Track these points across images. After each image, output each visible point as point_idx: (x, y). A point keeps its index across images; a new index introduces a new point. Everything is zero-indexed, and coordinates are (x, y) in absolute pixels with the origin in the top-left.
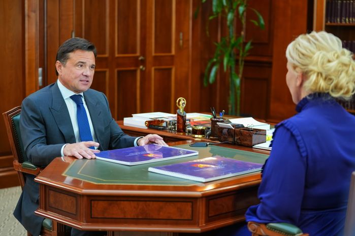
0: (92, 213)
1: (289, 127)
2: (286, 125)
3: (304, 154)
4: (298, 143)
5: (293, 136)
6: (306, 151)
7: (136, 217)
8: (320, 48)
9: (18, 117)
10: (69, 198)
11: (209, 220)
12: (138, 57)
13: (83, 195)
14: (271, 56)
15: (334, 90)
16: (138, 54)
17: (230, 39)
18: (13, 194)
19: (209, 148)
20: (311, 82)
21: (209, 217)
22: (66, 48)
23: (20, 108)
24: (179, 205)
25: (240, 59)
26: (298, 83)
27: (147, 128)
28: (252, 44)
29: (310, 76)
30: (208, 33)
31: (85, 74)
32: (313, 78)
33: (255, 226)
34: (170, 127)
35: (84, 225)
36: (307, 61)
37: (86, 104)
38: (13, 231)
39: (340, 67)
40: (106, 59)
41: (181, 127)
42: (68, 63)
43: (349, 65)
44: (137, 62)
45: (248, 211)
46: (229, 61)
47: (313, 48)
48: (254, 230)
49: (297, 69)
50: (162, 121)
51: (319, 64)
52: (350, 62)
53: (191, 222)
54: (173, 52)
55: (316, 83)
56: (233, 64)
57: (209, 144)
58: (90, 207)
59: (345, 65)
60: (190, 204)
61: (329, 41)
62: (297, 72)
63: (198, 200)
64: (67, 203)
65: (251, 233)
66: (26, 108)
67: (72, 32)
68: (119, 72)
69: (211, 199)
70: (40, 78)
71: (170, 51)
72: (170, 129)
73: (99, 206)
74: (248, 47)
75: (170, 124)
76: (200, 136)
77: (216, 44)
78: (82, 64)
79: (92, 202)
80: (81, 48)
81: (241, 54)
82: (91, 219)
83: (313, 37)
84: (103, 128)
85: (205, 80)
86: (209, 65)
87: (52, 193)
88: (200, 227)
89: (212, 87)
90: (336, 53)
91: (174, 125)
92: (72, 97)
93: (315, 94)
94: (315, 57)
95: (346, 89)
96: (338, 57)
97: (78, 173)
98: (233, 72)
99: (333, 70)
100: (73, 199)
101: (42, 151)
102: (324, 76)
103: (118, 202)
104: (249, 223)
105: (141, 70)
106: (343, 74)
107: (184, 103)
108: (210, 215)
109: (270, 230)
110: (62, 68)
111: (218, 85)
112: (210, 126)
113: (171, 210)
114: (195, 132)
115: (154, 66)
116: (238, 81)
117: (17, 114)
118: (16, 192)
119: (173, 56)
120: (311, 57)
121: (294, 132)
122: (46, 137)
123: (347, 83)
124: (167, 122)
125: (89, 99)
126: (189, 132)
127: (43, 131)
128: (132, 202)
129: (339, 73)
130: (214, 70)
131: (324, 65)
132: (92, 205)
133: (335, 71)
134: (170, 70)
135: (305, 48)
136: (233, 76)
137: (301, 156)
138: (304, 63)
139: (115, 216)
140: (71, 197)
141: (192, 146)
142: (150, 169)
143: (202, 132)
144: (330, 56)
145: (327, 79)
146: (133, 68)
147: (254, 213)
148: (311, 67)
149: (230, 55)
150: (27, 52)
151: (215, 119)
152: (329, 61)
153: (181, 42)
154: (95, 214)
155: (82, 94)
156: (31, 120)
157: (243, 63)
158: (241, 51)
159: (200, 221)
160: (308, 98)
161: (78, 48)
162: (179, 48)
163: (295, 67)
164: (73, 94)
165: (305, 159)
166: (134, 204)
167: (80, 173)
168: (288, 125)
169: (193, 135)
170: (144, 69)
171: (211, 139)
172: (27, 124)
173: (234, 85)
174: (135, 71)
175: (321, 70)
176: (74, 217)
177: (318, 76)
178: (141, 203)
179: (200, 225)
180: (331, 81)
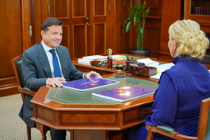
0: (62, 120)
1: (169, 74)
2: (167, 73)
3: (177, 89)
4: (174, 83)
5: (171, 79)
6: (178, 87)
7: (85, 122)
8: (187, 30)
9: (20, 62)
10: (49, 112)
11: (125, 123)
12: (85, 18)
13: (57, 111)
14: (161, 16)
15: (193, 54)
16: (85, 16)
17: (137, 7)
18: (17, 98)
19: (125, 78)
20: (181, 48)
21: (125, 121)
22: (47, 24)
23: (21, 56)
24: (109, 115)
25: (143, 17)
26: (174, 48)
27: (91, 65)
28: (150, 9)
29: (180, 45)
30: (125, 3)
31: (57, 38)
32: (182, 46)
33: (150, 127)
34: (103, 65)
35: (57, 127)
36: (178, 37)
37: (58, 54)
39: (197, 41)
40: (67, 19)
41: (110, 65)
42: (48, 32)
43: (203, 40)
44: (85, 21)
45: (146, 118)
46: (137, 20)
47: (183, 30)
48: (149, 129)
49: (174, 41)
50: (99, 62)
51: (186, 39)
52: (203, 38)
53: (115, 124)
54: (105, 15)
55: (183, 49)
56: (139, 21)
57: (125, 76)
58: (61, 117)
59: (200, 40)
60: (115, 115)
61: (192, 26)
62: (173, 42)
63: (119, 113)
66: (25, 57)
67: (48, 5)
68: (75, 27)
69: (126, 112)
70: (31, 32)
71: (103, 14)
72: (104, 66)
73: (65, 117)
74: (147, 11)
75: (103, 63)
76: (120, 71)
77: (129, 10)
78: (56, 33)
79: (62, 114)
80: (55, 24)
81: (144, 14)
82: (62, 124)
83: (183, 22)
84: (66, 67)
85: (123, 30)
86: (126, 22)
87: (40, 108)
89: (127, 34)
90: (196, 33)
91: (106, 64)
92: (50, 51)
93: (182, 55)
94: (184, 35)
95: (200, 53)
96: (196, 36)
97: (54, 97)
98: (139, 25)
99: (193, 42)
100: (52, 113)
101: (35, 82)
102: (188, 46)
103: (76, 114)
104: (147, 125)
105: (87, 25)
106: (198, 46)
107: (111, 52)
108: (125, 120)
109: (158, 129)
110: (45, 35)
111: (131, 33)
112: (125, 64)
113: (104, 118)
114: (118, 68)
115: (94, 22)
116: (142, 31)
117: (19, 60)
118: (19, 97)
119: (105, 17)
120: (181, 35)
121: (172, 77)
122: (36, 73)
123: (201, 50)
124: (102, 62)
125: (59, 51)
126: (114, 68)
127: (35, 70)
128: (83, 114)
130: (128, 24)
131: (188, 40)
132: (62, 116)
133: (194, 43)
134: (104, 24)
135: (179, 29)
136: (139, 28)
137: (175, 90)
138: (177, 38)
139: (74, 122)
141: (116, 77)
142: (93, 94)
143: (121, 68)
144: (192, 34)
146: (82, 24)
147: (149, 119)
148: (181, 41)
149: (138, 16)
150: (23, 19)
151: (129, 62)
152: (191, 38)
153: (110, 8)
154: (63, 121)
155: (55, 49)
156: (28, 64)
157: (145, 20)
159: (120, 124)
160: (179, 57)
161: (53, 24)
162: (108, 12)
163: (173, 39)
164: (50, 49)
165: (178, 92)
166: (84, 115)
168: (168, 73)
169: (116, 70)
170: (89, 24)
171: (126, 73)
172: (25, 66)
173: (140, 33)
174: (84, 26)
175: (186, 43)
176: (52, 122)
177: (184, 45)
178: (88, 115)
179: (120, 126)
180: (192, 49)
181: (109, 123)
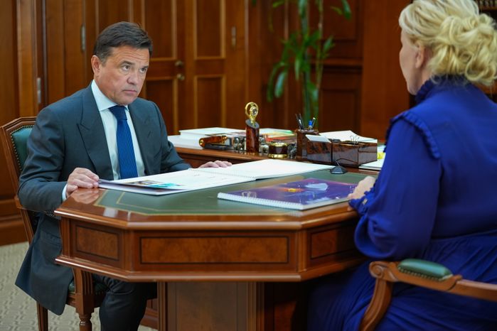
0: (143, 256)
2: (407, 118)
7: (205, 261)
8: (450, 12)
9: (21, 133)
10: (107, 236)
11: (312, 263)
12: (175, 61)
13: (129, 231)
14: (361, 58)
15: (471, 71)
16: (174, 57)
17: (302, 35)
20: (440, 57)
21: (312, 259)
23: (23, 120)
24: (268, 241)
25: (317, 63)
26: (418, 63)
27: (201, 148)
28: (334, 41)
29: (437, 52)
32: (442, 53)
33: (381, 268)
34: (235, 145)
35: (129, 274)
36: (432, 30)
38: (10, 303)
39: (480, 38)
41: (253, 144)
42: (109, 62)
46: (302, 66)
47: (441, 13)
48: (379, 275)
49: (418, 42)
50: (224, 138)
51: (451, 34)
52: (492, 32)
53: (287, 266)
54: (223, 55)
55: (446, 61)
56: (307, 69)
58: (139, 249)
59: (486, 36)
60: (284, 240)
62: (418, 46)
63: (297, 234)
64: (104, 244)
65: (375, 279)
67: (82, 26)
68: (148, 83)
69: (314, 233)
70: (39, 92)
71: (218, 53)
72: (237, 149)
73: (152, 246)
74: (328, 45)
75: (235, 141)
76: (281, 156)
77: (282, 41)
79: (143, 240)
81: (318, 55)
82: (142, 266)
85: (269, 93)
86: (274, 72)
87: (81, 230)
88: (300, 273)
89: (278, 102)
90: (474, 18)
91: (242, 141)
93: (443, 78)
94: (445, 24)
95: (487, 71)
96: (476, 25)
97: (118, 203)
99: (470, 43)
100: (114, 238)
102: (457, 50)
103: (181, 239)
105: (179, 81)
106: (484, 49)
107: (256, 110)
108: (313, 257)
109: (403, 272)
110: (100, 67)
111: (286, 101)
112: (295, 142)
113: (257, 250)
114: (273, 150)
115: (197, 74)
116: (315, 93)
117: (18, 129)
119: (222, 61)
120: (438, 25)
123: (490, 62)
124: (230, 139)
125: (136, 113)
126: (264, 150)
128: (200, 239)
129: (478, 47)
130: (281, 78)
131: (458, 36)
132: (142, 245)
133: (473, 44)
134: (218, 80)
135: (430, 12)
136: (308, 86)
138: (428, 33)
139: (176, 261)
140: (111, 235)
142: (221, 195)
143: (283, 150)
144: (466, 23)
145: (462, 55)
146: (167, 78)
148: (439, 38)
149: (304, 57)
150: (20, 54)
151: (303, 131)
152: (465, 30)
153: (234, 40)
154: (146, 258)
155: (126, 106)
157: (322, 69)
158: (319, 51)
159: (300, 264)
162: (230, 49)
163: (413, 40)
166: (202, 242)
167: (120, 202)
169: (272, 155)
170: (183, 78)
174: (170, 82)
175: (453, 42)
176: (115, 263)
177: (449, 50)
178: (213, 240)
179: (300, 271)
180: (468, 59)
181: (269, 261)
